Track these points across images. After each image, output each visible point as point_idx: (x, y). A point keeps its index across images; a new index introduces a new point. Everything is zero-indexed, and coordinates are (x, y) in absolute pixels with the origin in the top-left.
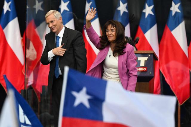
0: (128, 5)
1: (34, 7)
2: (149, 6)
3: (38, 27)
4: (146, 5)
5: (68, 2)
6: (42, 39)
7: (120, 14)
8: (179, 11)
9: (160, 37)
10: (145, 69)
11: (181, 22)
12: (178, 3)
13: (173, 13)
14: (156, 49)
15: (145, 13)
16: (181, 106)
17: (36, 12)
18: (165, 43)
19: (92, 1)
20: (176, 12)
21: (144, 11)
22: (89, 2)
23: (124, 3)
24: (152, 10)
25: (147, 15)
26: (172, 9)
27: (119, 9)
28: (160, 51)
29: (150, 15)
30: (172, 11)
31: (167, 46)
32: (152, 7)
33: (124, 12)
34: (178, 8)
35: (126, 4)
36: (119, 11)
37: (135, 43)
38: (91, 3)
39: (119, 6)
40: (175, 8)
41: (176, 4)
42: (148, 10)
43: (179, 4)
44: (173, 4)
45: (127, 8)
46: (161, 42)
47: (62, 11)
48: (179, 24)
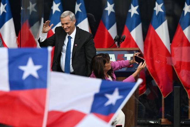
0: (115, 5)
1: (28, 8)
2: (135, 6)
3: (32, 27)
4: (132, 6)
5: (59, 4)
7: (108, 14)
8: (161, 10)
9: (145, 34)
11: (164, 21)
12: (161, 3)
13: (157, 13)
14: (141, 46)
15: (130, 13)
16: (165, 99)
17: (30, 13)
18: (150, 39)
19: (81, 2)
20: (160, 12)
21: (130, 11)
22: (78, 4)
23: (111, 4)
24: (137, 10)
25: (132, 15)
26: (155, 9)
27: (106, 9)
29: (135, 14)
30: (155, 11)
31: (151, 42)
32: (137, 7)
33: (112, 12)
34: (161, 8)
35: (113, 5)
36: (107, 11)
37: (122, 41)
38: (80, 4)
39: (107, 6)
40: (158, 8)
41: (159, 4)
42: (134, 10)
43: (162, 5)
44: (157, 4)
45: (114, 8)
46: (146, 38)
47: (54, 12)
48: (162, 23)
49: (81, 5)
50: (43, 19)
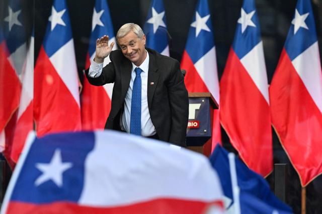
0: (166, 14)
1: (6, 20)
2: (202, 16)
3: (13, 54)
4: (198, 15)
5: (64, 11)
6: (19, 74)
7: (153, 31)
8: (252, 24)
9: (221, 68)
10: (195, 124)
11: (257, 43)
12: (251, 11)
13: (243, 29)
14: (214, 89)
15: (194, 29)
17: (10, 29)
18: (230, 78)
19: (103, 9)
20: (248, 27)
21: (193, 25)
22: (98, 11)
23: (159, 12)
24: (207, 23)
25: (198, 32)
26: (241, 21)
27: (150, 21)
28: (221, 92)
29: (203, 31)
30: (240, 25)
31: (233, 84)
32: (207, 18)
33: (160, 28)
34: (252, 19)
35: (163, 14)
36: (151, 25)
38: (102, 12)
39: (151, 16)
40: (246, 20)
41: (247, 12)
42: (201, 24)
43: (252, 13)
44: (243, 12)
45: (165, 19)
46: (223, 77)
47: (53, 26)
48: (252, 47)
49: (103, 14)
50: (33, 40)
